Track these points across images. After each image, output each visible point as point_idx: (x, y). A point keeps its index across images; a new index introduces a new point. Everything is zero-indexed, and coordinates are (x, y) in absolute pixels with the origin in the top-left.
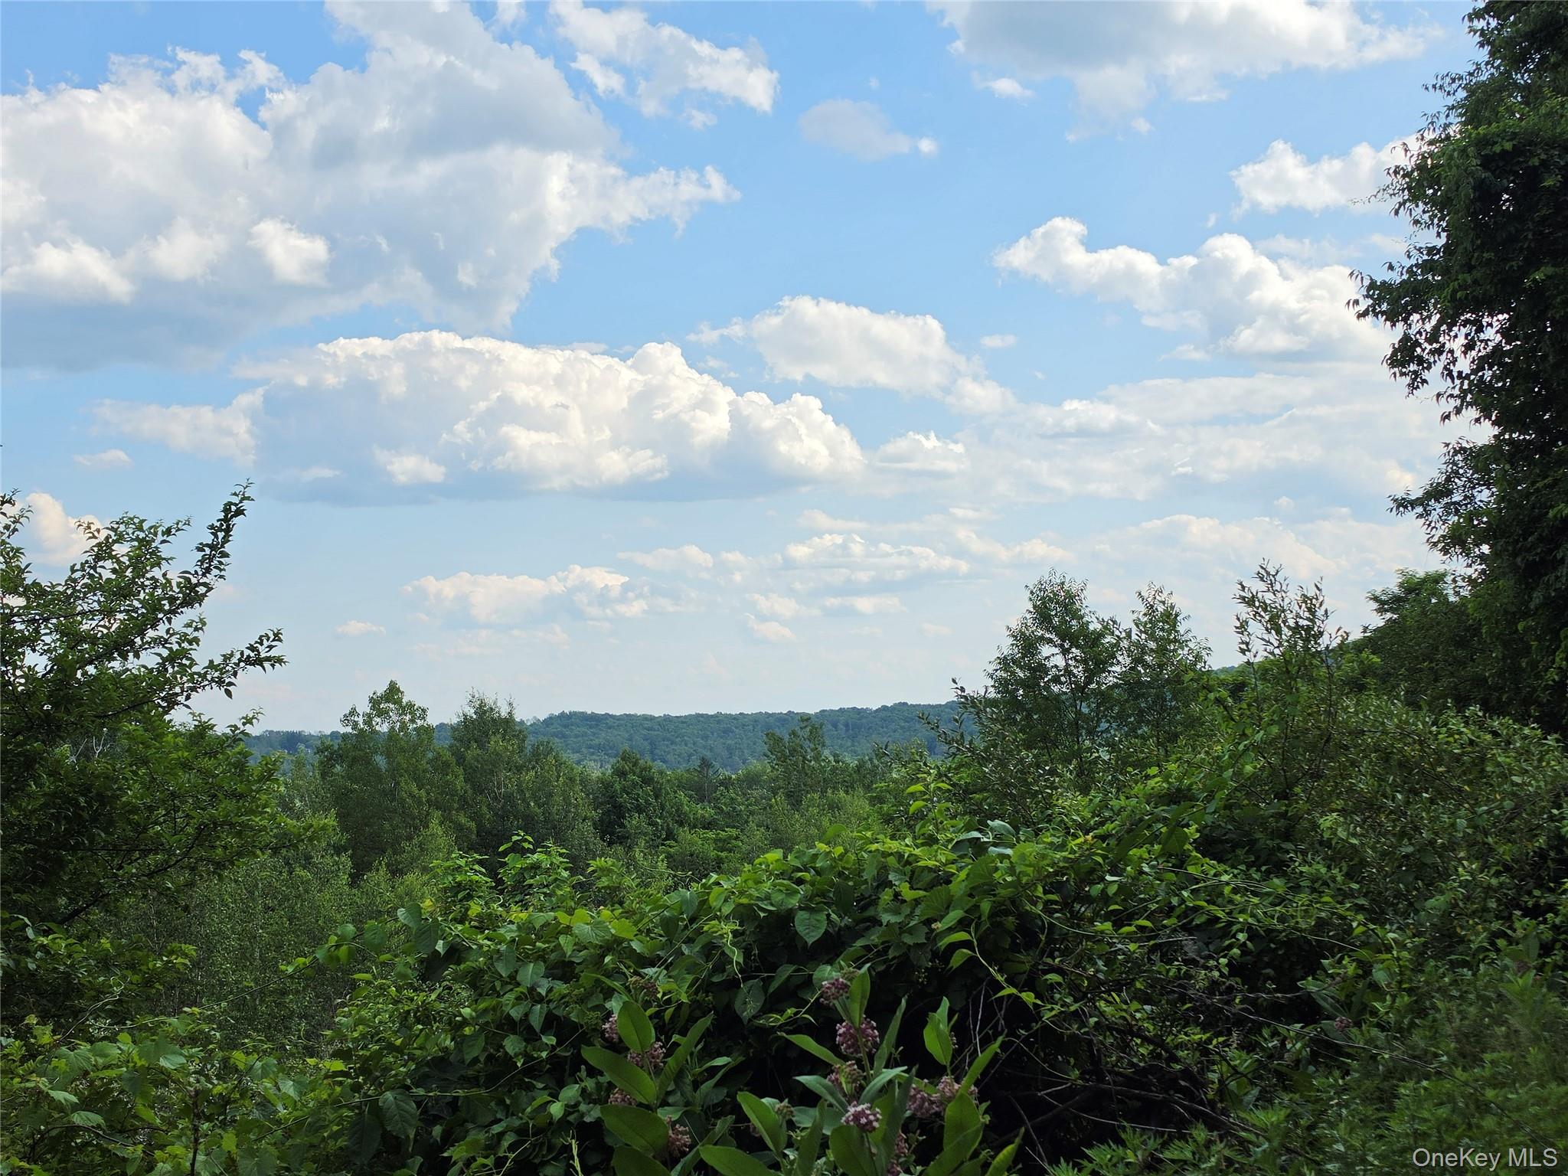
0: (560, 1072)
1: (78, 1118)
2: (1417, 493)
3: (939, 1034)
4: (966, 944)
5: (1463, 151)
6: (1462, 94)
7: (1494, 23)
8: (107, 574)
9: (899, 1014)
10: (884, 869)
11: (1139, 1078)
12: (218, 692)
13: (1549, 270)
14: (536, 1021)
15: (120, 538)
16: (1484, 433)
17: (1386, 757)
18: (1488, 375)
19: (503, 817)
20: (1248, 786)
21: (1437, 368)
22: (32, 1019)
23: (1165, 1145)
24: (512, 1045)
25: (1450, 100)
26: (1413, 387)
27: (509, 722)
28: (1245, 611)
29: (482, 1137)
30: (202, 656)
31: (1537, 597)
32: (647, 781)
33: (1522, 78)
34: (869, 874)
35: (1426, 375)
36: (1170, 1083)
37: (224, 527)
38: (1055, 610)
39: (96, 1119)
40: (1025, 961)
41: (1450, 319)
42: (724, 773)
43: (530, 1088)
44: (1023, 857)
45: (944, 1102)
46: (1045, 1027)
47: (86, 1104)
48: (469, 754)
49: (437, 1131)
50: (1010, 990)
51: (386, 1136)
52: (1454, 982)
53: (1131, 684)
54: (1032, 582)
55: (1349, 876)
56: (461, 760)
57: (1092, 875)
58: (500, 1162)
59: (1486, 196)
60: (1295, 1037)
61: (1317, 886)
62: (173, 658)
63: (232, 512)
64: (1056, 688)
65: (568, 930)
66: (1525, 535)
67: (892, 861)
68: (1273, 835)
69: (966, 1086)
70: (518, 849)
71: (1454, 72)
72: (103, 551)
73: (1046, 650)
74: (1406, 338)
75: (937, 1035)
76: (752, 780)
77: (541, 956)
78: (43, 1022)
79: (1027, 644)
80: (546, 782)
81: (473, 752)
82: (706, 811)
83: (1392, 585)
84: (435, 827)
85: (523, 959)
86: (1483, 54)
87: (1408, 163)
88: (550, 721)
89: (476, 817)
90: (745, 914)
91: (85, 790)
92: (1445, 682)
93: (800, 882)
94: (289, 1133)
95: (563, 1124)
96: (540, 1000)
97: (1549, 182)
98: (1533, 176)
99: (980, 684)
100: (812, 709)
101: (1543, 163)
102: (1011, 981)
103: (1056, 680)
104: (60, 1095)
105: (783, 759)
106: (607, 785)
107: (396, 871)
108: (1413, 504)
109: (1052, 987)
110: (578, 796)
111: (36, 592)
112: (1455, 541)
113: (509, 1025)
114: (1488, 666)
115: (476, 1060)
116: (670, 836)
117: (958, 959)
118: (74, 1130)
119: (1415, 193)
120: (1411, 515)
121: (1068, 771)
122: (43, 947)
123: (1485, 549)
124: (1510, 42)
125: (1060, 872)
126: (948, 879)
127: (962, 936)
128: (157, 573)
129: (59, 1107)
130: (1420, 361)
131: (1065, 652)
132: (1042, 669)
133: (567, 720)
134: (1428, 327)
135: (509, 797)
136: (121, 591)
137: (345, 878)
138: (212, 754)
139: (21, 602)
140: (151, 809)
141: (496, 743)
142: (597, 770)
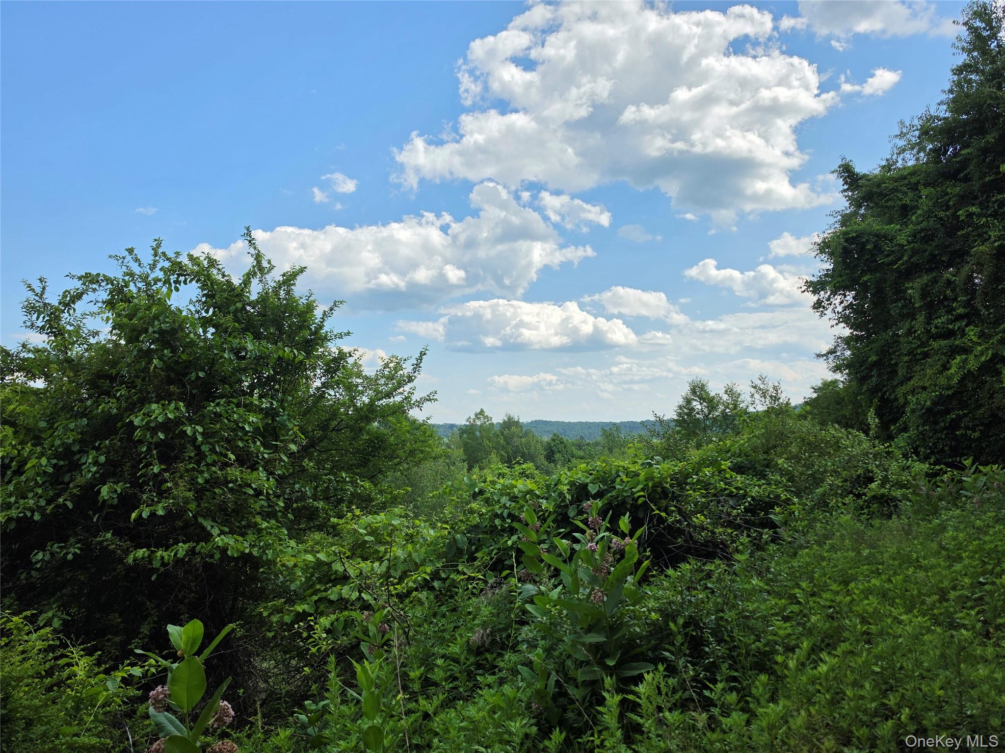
0: (512, 531)
1: (367, 538)
2: (824, 352)
3: (625, 523)
4: (644, 496)
5: (838, 236)
6: (839, 217)
7: (850, 194)
8: (386, 373)
9: (609, 516)
10: (618, 471)
11: (706, 543)
12: (417, 409)
13: (869, 277)
14: (505, 515)
15: (392, 361)
16: (847, 332)
17: (803, 440)
18: (847, 312)
19: (516, 453)
20: (755, 449)
21: (830, 310)
22: (354, 507)
23: (704, 564)
24: (497, 522)
25: (835, 220)
26: (821, 316)
27: (518, 422)
28: (753, 390)
29: (487, 550)
30: (415, 398)
31: (865, 388)
32: (562, 443)
33: (862, 211)
34: (614, 472)
35: (826, 312)
36: (716, 545)
37: (420, 359)
38: (697, 390)
39: (372, 538)
40: (664, 503)
41: (834, 293)
42: (588, 441)
43: (502, 536)
44: (663, 468)
45: (626, 545)
46: (669, 525)
47: (369, 534)
48: (505, 432)
49: (473, 548)
50: (657, 512)
51: (458, 548)
52: (824, 518)
53: (724, 415)
54: (690, 380)
55: (788, 480)
56: (502, 434)
57: (688, 476)
58: (492, 559)
59: (846, 252)
60: (767, 535)
61: (777, 483)
62: (406, 398)
63: (422, 354)
64: (698, 416)
65: (516, 487)
66: (861, 366)
67: (621, 468)
68: (764, 466)
69: (634, 541)
70: (518, 463)
71: (837, 210)
72: (386, 366)
73: (694, 403)
74: (819, 299)
75: (624, 523)
76: (597, 444)
77: (508, 494)
78: (357, 508)
79: (688, 401)
80: (529, 442)
81: (506, 432)
82: (581, 453)
83: (819, 384)
84: (493, 455)
85: (502, 495)
86: (847, 204)
87: (819, 241)
88: (532, 422)
89: (507, 452)
90: (572, 484)
91: (377, 438)
92: (833, 416)
93: (591, 474)
94: (429, 546)
95: (512, 547)
96: (507, 508)
97: (869, 247)
98: (863, 245)
99: (670, 413)
100: (618, 421)
101: (867, 241)
102: (659, 509)
103: (698, 413)
104: (362, 531)
105: (607, 437)
106: (549, 444)
107: (481, 469)
108: (823, 356)
109: (672, 511)
110: (539, 446)
111: (366, 378)
112: (837, 369)
113: (496, 516)
114: (847, 411)
115: (486, 526)
116: (569, 461)
117: (640, 501)
118: (366, 542)
119: (822, 250)
120: (822, 359)
121: (693, 443)
122: (362, 486)
123: (847, 371)
124: (855, 200)
125: (676, 474)
126: (638, 475)
127: (642, 493)
128: (401, 372)
129: (362, 535)
130: (824, 307)
131: (701, 404)
132: (693, 409)
133: (537, 423)
134: (827, 296)
135: (517, 446)
136: (391, 378)
137: (465, 470)
138: (417, 429)
139: (361, 381)
140: (397, 445)
141: (514, 429)
142: (546, 439)
